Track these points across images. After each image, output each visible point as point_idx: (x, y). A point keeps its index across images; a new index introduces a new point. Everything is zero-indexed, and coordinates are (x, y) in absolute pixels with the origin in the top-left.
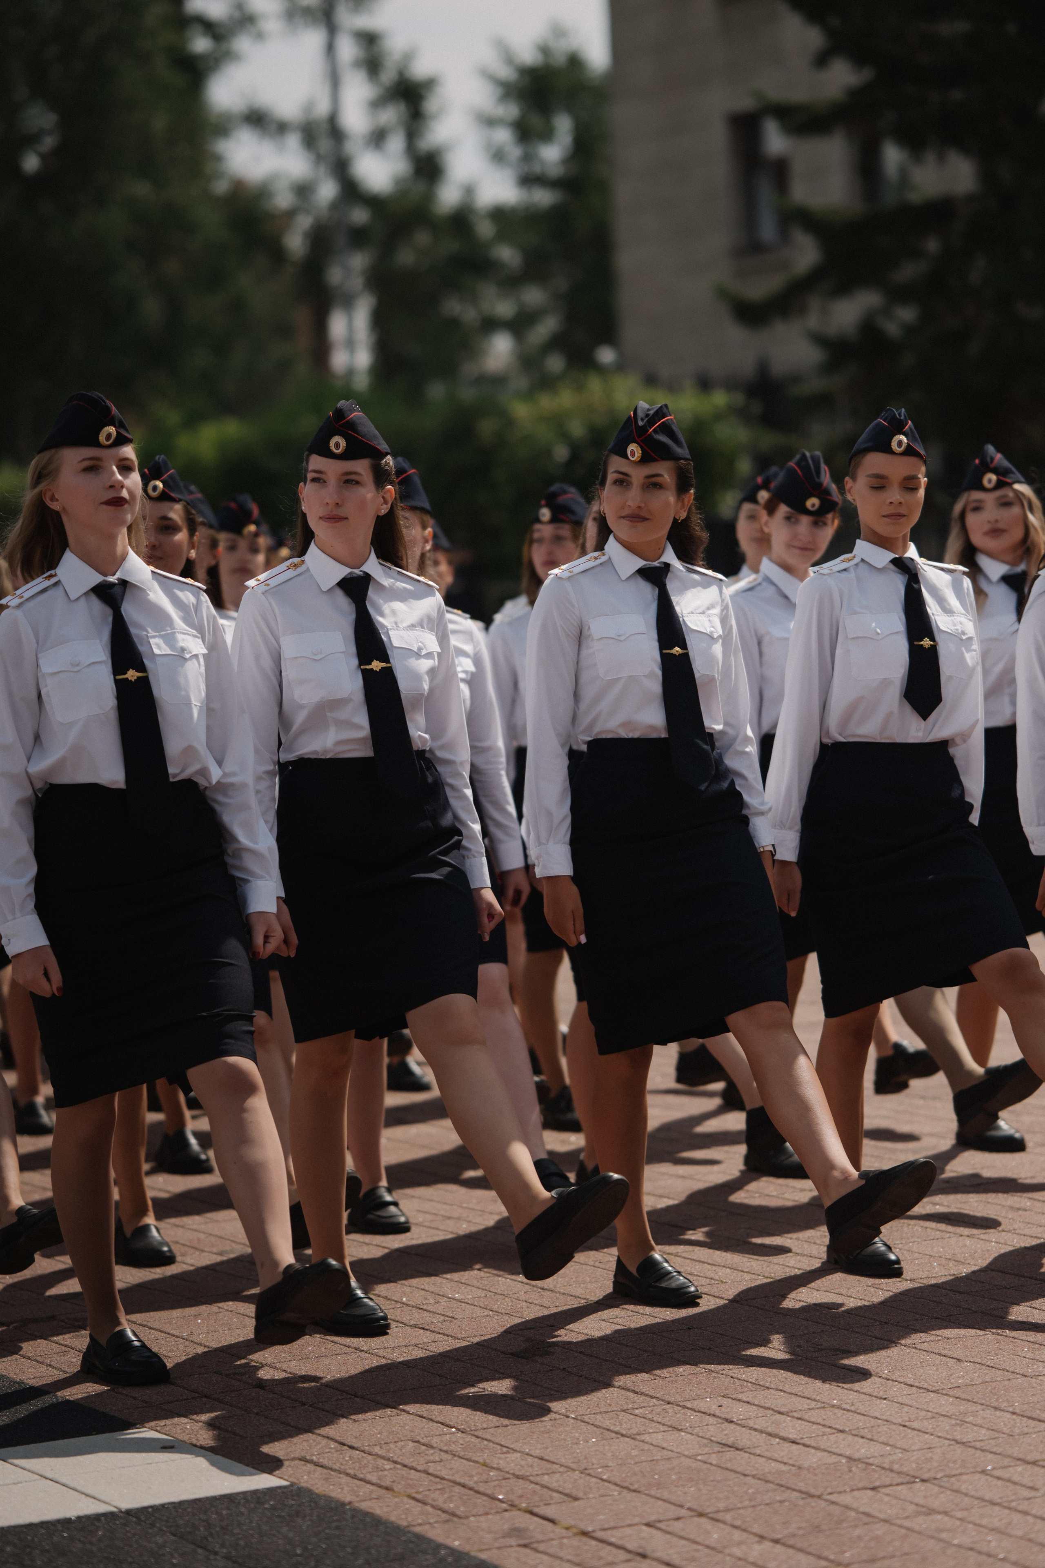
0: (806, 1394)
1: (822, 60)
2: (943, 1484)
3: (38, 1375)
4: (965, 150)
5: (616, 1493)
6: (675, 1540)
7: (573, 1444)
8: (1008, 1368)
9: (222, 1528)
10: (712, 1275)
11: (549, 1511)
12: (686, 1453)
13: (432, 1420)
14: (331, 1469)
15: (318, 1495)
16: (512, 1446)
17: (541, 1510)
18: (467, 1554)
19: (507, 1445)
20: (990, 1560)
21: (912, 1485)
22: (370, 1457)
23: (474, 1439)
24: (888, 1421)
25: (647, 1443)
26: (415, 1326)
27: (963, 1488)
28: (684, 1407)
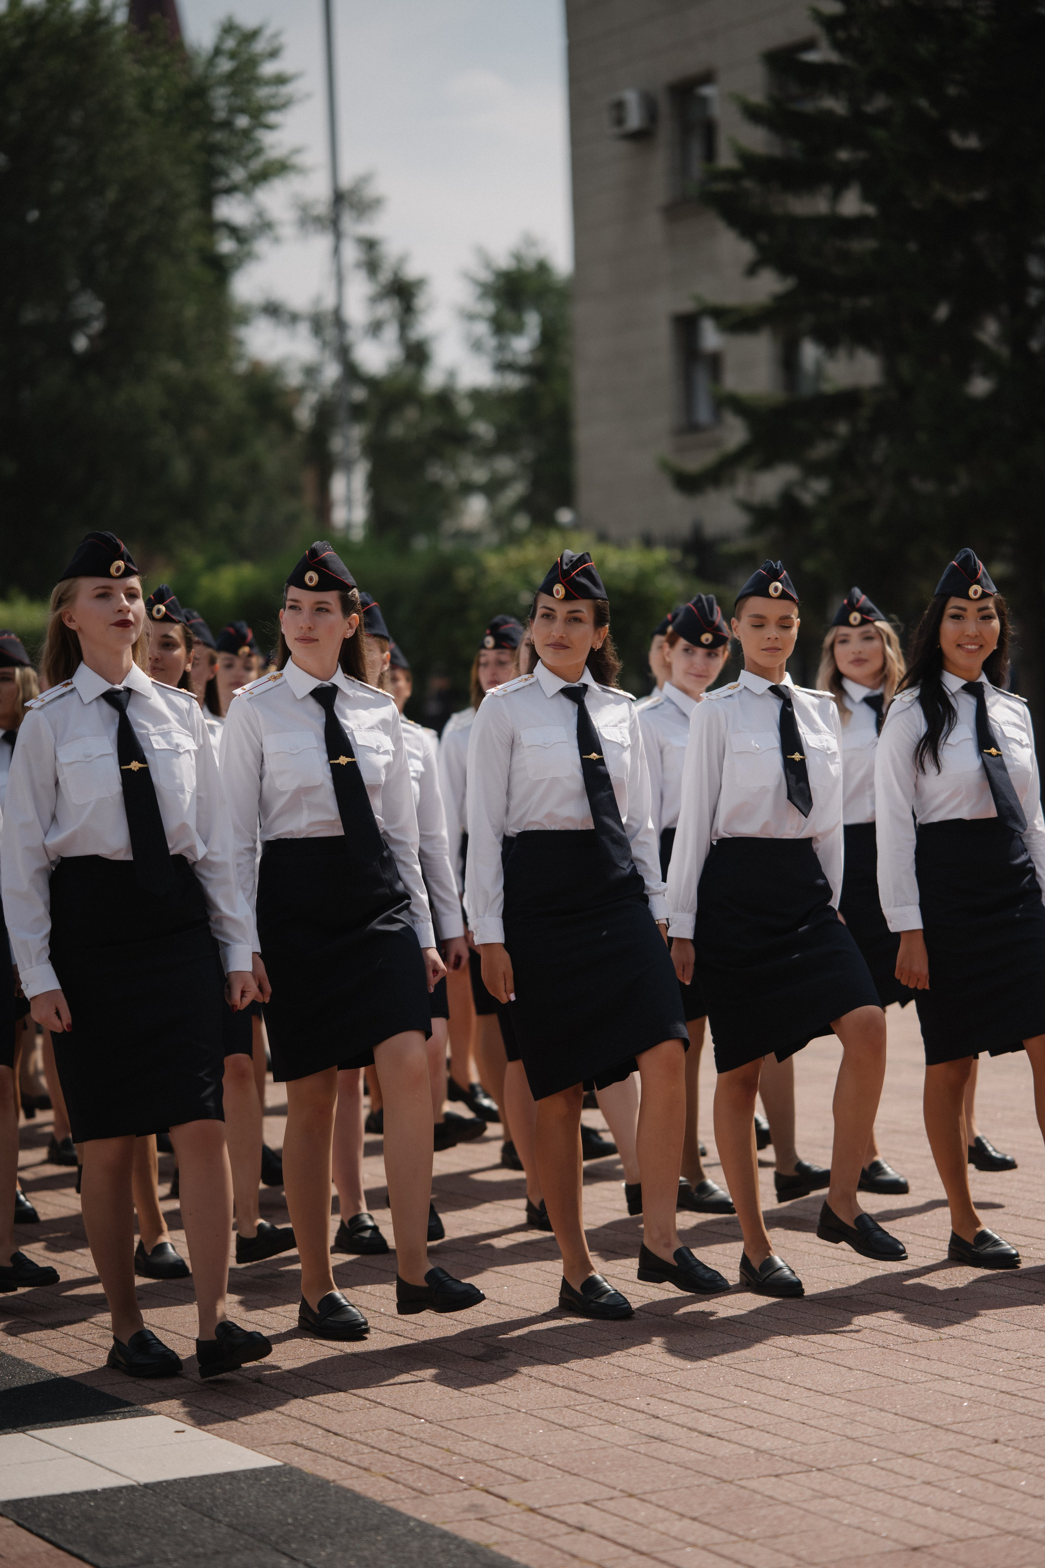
0: (721, 1395)
1: (752, 270)
2: (835, 1473)
3: (70, 1368)
4: (870, 346)
5: (559, 1476)
6: (608, 1516)
7: (523, 1434)
8: (891, 1376)
9: (225, 1500)
10: (643, 1294)
11: (502, 1491)
12: (619, 1443)
13: (404, 1412)
14: (318, 1452)
15: (307, 1474)
16: (471, 1435)
17: (496, 1490)
18: (433, 1526)
19: (467, 1434)
20: (875, 1537)
21: (810, 1473)
22: (351, 1443)
23: (440, 1429)
24: (789, 1419)
25: (585, 1434)
26: (391, 1333)
27: (852, 1477)
28: (618, 1404)
